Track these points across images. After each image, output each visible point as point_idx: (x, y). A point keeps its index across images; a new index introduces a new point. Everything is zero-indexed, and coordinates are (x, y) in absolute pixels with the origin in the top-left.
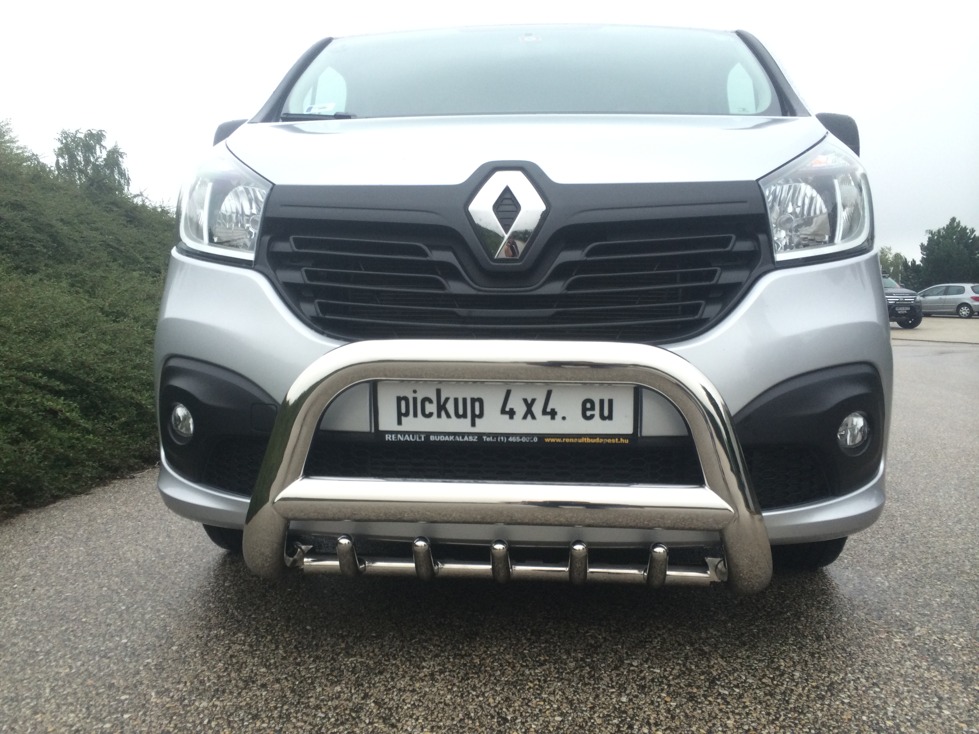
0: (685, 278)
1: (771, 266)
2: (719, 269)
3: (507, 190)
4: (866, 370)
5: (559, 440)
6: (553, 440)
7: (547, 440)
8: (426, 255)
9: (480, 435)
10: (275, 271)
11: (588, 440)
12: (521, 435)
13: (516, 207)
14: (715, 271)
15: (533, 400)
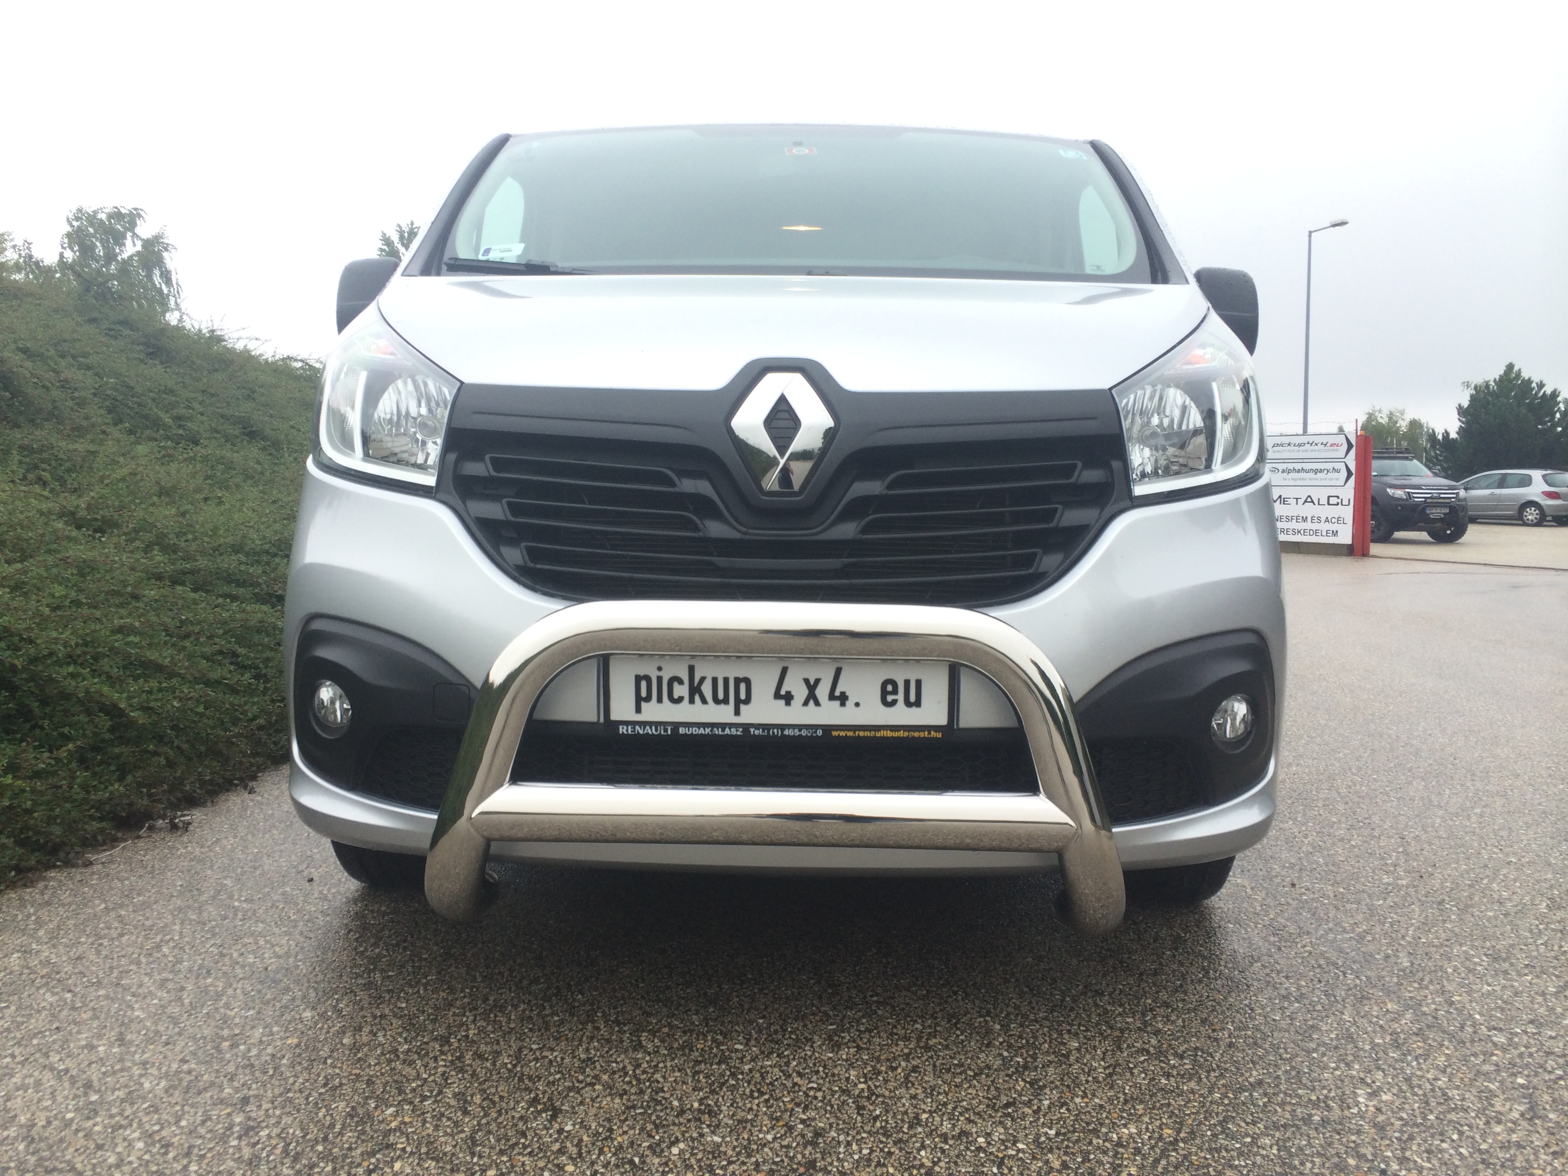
0: (1017, 518)
1: (1128, 503)
2: (1060, 507)
3: (782, 400)
4: (1250, 639)
5: (850, 734)
6: (842, 734)
7: (835, 733)
8: (673, 484)
9: (746, 727)
10: (464, 502)
11: (889, 734)
12: (800, 727)
13: (796, 423)
14: (1056, 510)
15: (817, 681)
